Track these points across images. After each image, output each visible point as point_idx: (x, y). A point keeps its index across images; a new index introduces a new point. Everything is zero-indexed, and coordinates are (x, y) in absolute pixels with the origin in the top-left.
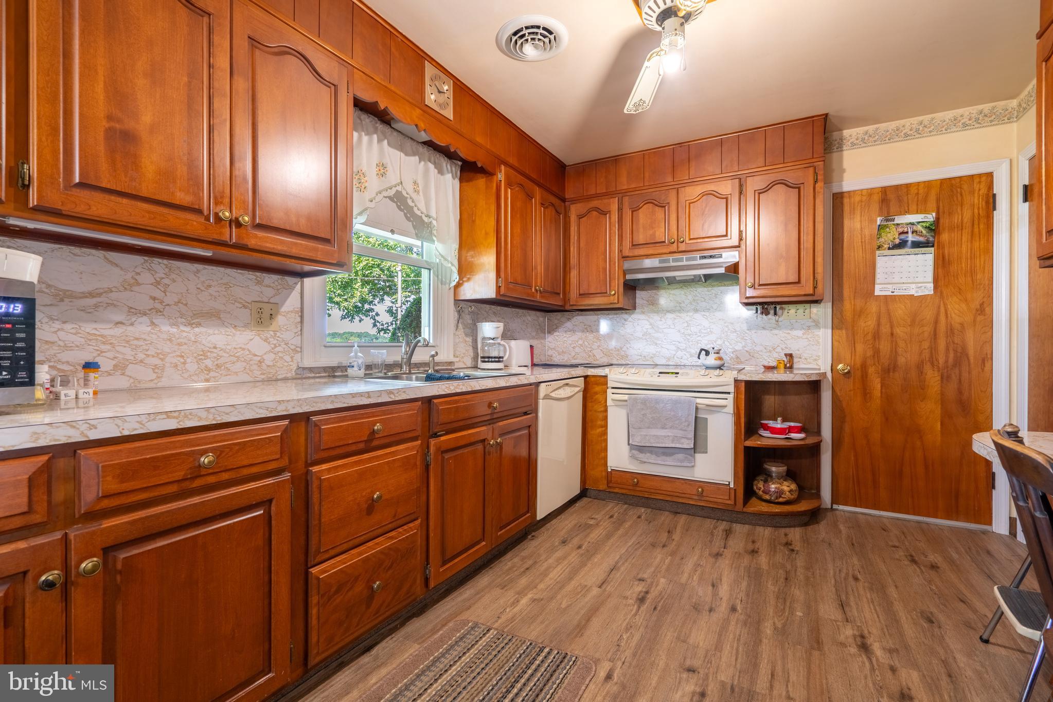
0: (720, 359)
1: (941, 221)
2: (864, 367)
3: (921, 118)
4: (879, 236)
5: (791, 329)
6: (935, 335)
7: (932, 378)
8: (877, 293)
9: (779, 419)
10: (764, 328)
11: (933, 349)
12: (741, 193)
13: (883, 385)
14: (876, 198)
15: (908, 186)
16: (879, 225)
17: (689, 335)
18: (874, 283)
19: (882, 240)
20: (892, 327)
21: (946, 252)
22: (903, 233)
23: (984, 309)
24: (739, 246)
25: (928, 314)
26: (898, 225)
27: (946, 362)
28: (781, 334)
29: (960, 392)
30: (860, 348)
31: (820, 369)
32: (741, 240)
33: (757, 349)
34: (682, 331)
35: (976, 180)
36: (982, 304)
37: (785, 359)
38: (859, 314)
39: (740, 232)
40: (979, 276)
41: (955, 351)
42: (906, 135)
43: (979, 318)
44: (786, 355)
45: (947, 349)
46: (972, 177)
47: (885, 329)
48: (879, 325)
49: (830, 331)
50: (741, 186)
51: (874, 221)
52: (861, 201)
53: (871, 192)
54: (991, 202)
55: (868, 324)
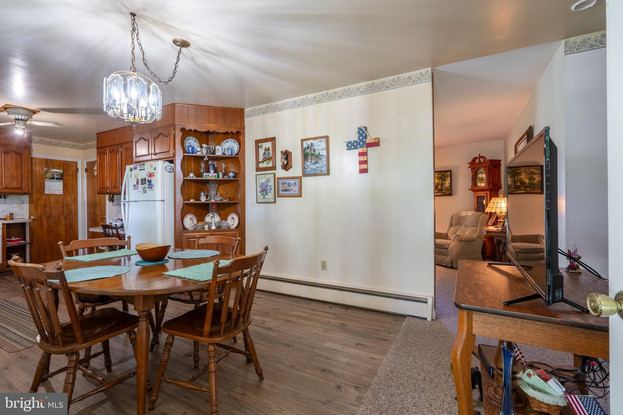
1: (64, 173)
2: (41, 217)
3: (58, 141)
4: (45, 174)
5: (12, 204)
6: (63, 206)
7: (62, 219)
8: (46, 193)
9: (14, 237)
11: (63, 210)
13: (47, 222)
14: (44, 161)
15: (54, 160)
16: (46, 171)
18: (44, 190)
19: (47, 176)
20: (50, 204)
21: (66, 182)
22: (53, 174)
23: (76, 199)
25: (61, 200)
26: (51, 172)
27: (66, 214)
28: (6, 206)
29: (70, 222)
30: (39, 211)
31: (24, 218)
35: (73, 163)
36: (75, 198)
38: (39, 199)
40: (74, 190)
41: (69, 211)
42: (53, 144)
43: (75, 201)
44: (10, 214)
45: (66, 210)
46: (72, 162)
47: (48, 204)
48: (46, 203)
49: (28, 205)
51: (43, 169)
52: (39, 161)
53: (42, 159)
54: (77, 170)
55: (42, 202)
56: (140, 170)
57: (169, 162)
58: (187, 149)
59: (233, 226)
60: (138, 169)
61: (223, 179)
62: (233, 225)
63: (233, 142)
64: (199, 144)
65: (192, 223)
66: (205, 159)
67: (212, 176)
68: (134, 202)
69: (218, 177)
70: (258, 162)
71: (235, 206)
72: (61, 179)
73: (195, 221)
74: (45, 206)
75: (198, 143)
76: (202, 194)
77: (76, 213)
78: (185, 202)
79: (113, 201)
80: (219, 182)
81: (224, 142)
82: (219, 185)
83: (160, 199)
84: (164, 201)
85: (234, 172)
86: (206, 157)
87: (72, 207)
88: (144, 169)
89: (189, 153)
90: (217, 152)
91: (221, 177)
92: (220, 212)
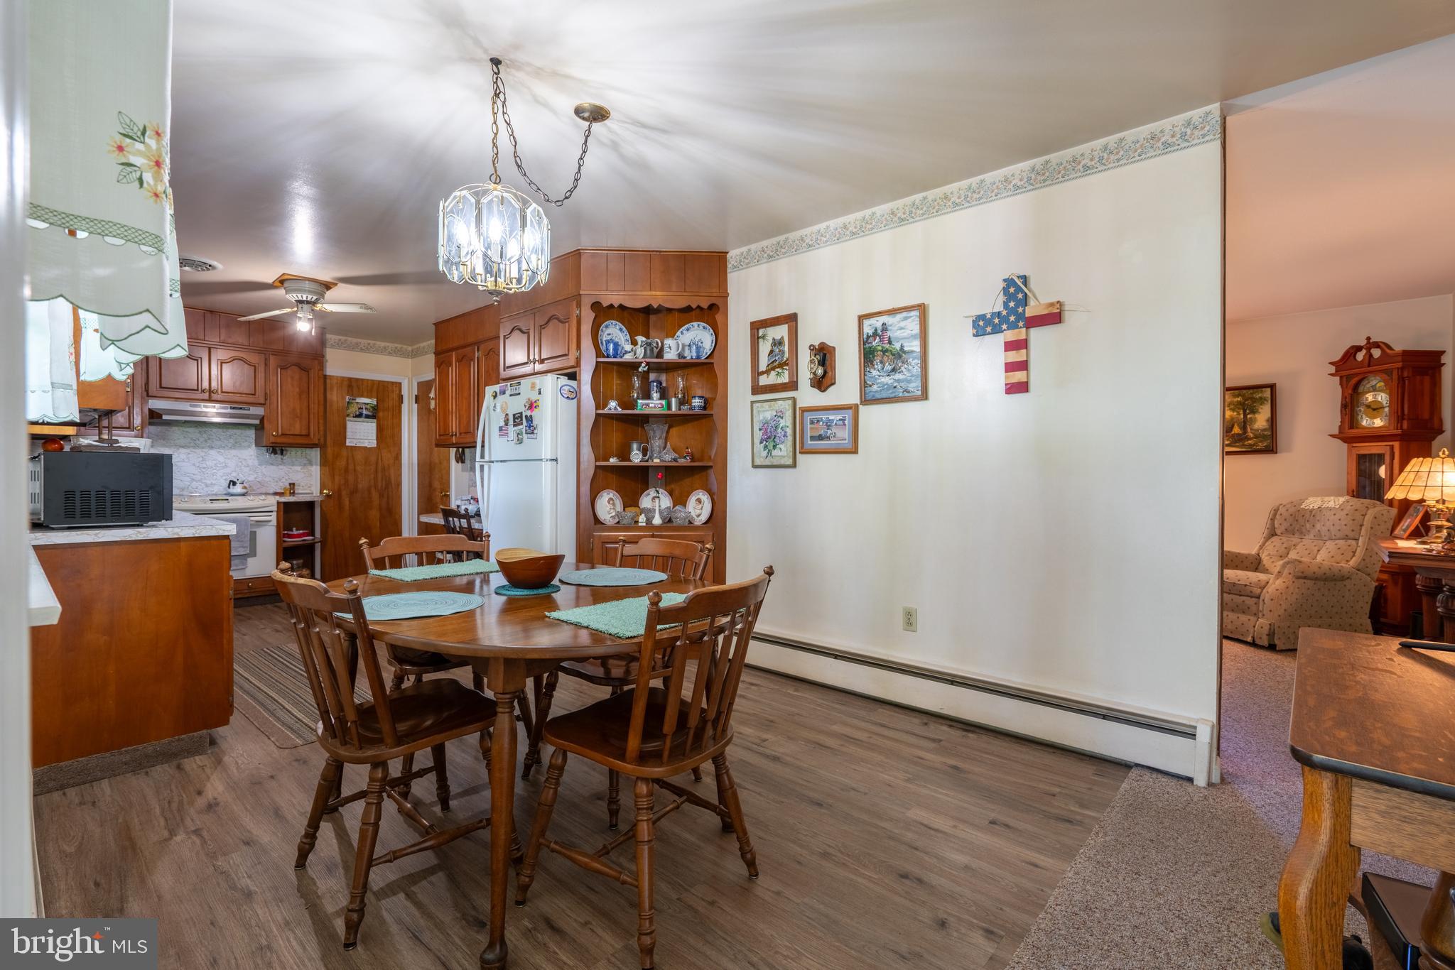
0: (245, 488)
1: (379, 405)
2: (340, 491)
3: (369, 341)
4: (347, 408)
5: (293, 465)
6: (376, 471)
7: (375, 495)
8: (348, 444)
9: (294, 529)
10: (272, 464)
11: (376, 478)
12: (266, 365)
13: (350, 502)
14: (346, 383)
15: (362, 380)
16: (348, 402)
17: (204, 468)
18: (345, 438)
19: (349, 411)
20: (355, 466)
21: (381, 422)
22: (359, 408)
23: (398, 457)
24: (264, 404)
25: (373, 459)
26: (357, 403)
27: (382, 486)
28: (285, 468)
29: (388, 503)
30: (337, 478)
31: (312, 493)
32: (266, 399)
33: (267, 479)
34: (198, 465)
35: (394, 386)
36: (397, 455)
37: (288, 487)
38: (337, 456)
39: (266, 394)
40: (396, 439)
41: (385, 480)
42: (362, 349)
43: (397, 462)
44: (290, 484)
45: (382, 479)
46: (392, 383)
47: (351, 467)
48: (348, 464)
49: (319, 467)
50: (266, 359)
51: (344, 399)
52: (337, 383)
53: (343, 379)
54: (401, 398)
55: (341, 463)
56: (511, 395)
57: (567, 378)
58: (603, 348)
59: (700, 518)
60: (508, 393)
61: (679, 412)
62: (698, 516)
63: (701, 328)
64: (628, 337)
65: (612, 511)
66: (640, 370)
67: (655, 407)
68: (500, 463)
69: (669, 407)
70: (756, 373)
71: (705, 473)
72: (373, 417)
73: (619, 506)
74: (346, 470)
75: (626, 335)
76: (635, 446)
77: (399, 484)
78: (598, 464)
79: (463, 462)
80: (671, 421)
81: (681, 330)
82: (670, 427)
83: (549, 457)
84: (556, 460)
85: (703, 397)
86: (643, 365)
87: (392, 472)
88: (519, 394)
89: (608, 357)
90: (668, 352)
91: (674, 409)
92: (673, 486)
